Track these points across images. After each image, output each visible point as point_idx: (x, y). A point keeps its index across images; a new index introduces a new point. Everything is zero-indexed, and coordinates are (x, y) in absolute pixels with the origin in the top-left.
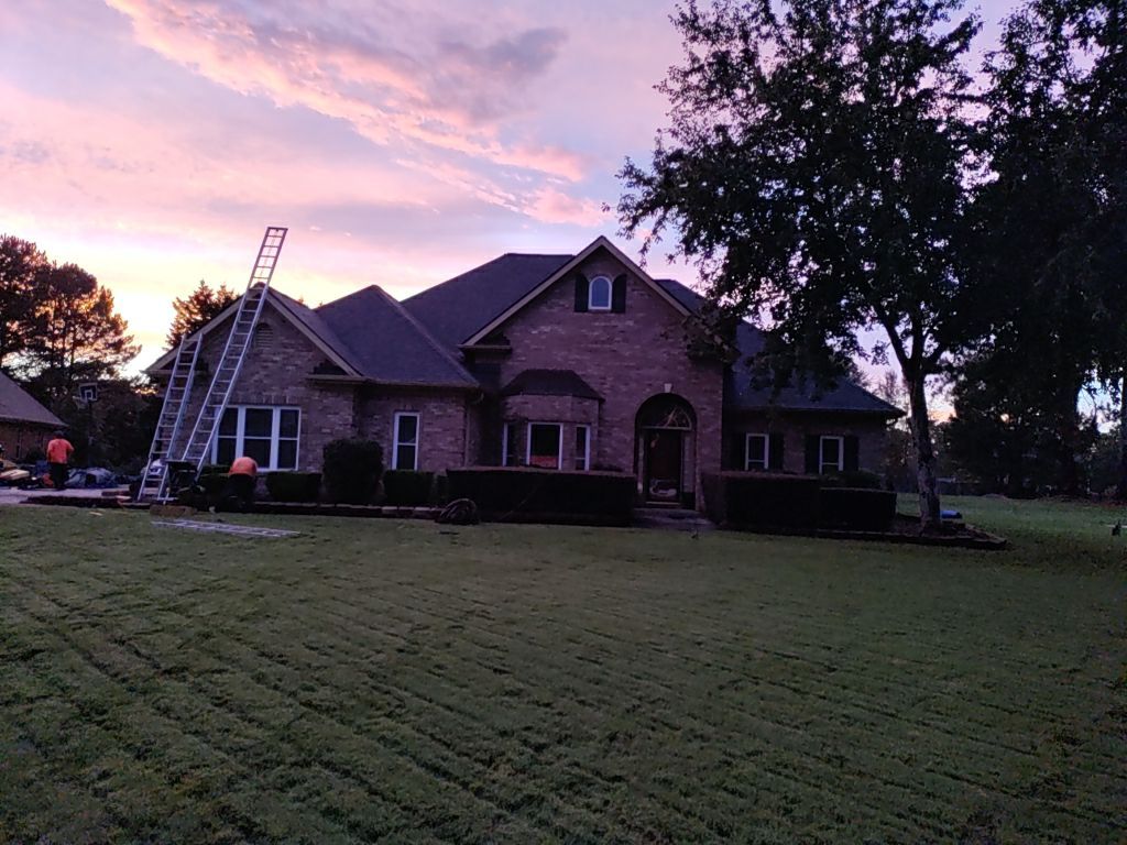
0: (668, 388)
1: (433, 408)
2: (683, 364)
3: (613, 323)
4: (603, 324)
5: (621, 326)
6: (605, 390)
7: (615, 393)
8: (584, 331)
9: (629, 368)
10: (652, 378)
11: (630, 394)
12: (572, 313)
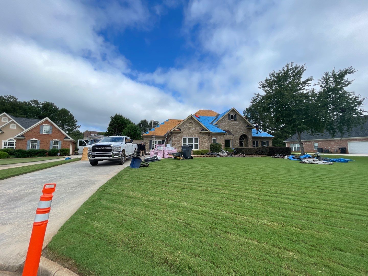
0: (244, 133)
1: (219, 137)
2: (246, 129)
3: (235, 122)
4: (233, 123)
5: (236, 123)
6: (234, 134)
7: (236, 134)
8: (230, 124)
9: (238, 130)
10: (241, 132)
11: (238, 134)
12: (228, 121)
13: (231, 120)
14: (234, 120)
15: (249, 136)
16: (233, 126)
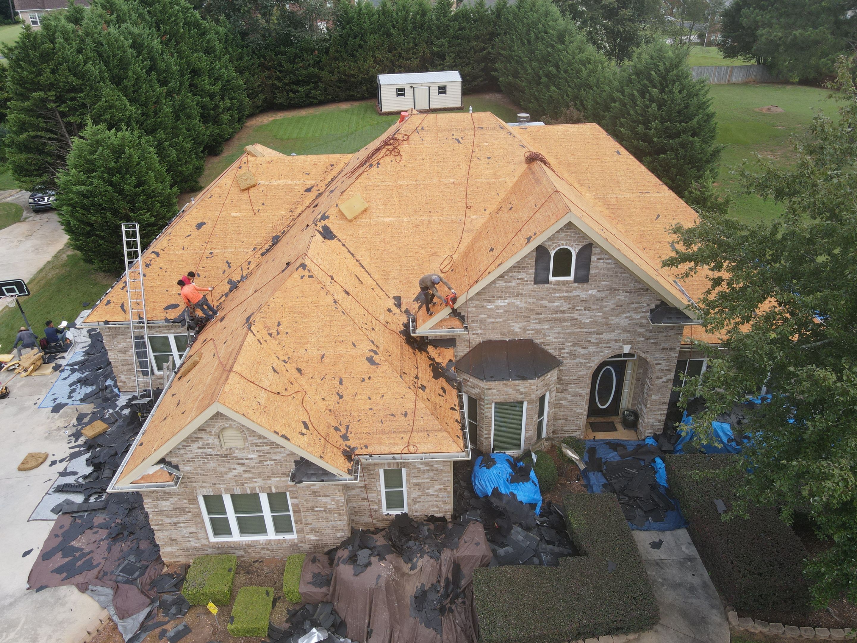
0: (626, 349)
1: (419, 465)
2: (642, 325)
4: (565, 294)
6: (564, 354)
7: (573, 355)
8: (545, 303)
9: (590, 333)
10: (612, 340)
11: (588, 356)
12: (531, 286)
13: (552, 279)
14: (576, 281)
15: (655, 362)
16: (563, 312)
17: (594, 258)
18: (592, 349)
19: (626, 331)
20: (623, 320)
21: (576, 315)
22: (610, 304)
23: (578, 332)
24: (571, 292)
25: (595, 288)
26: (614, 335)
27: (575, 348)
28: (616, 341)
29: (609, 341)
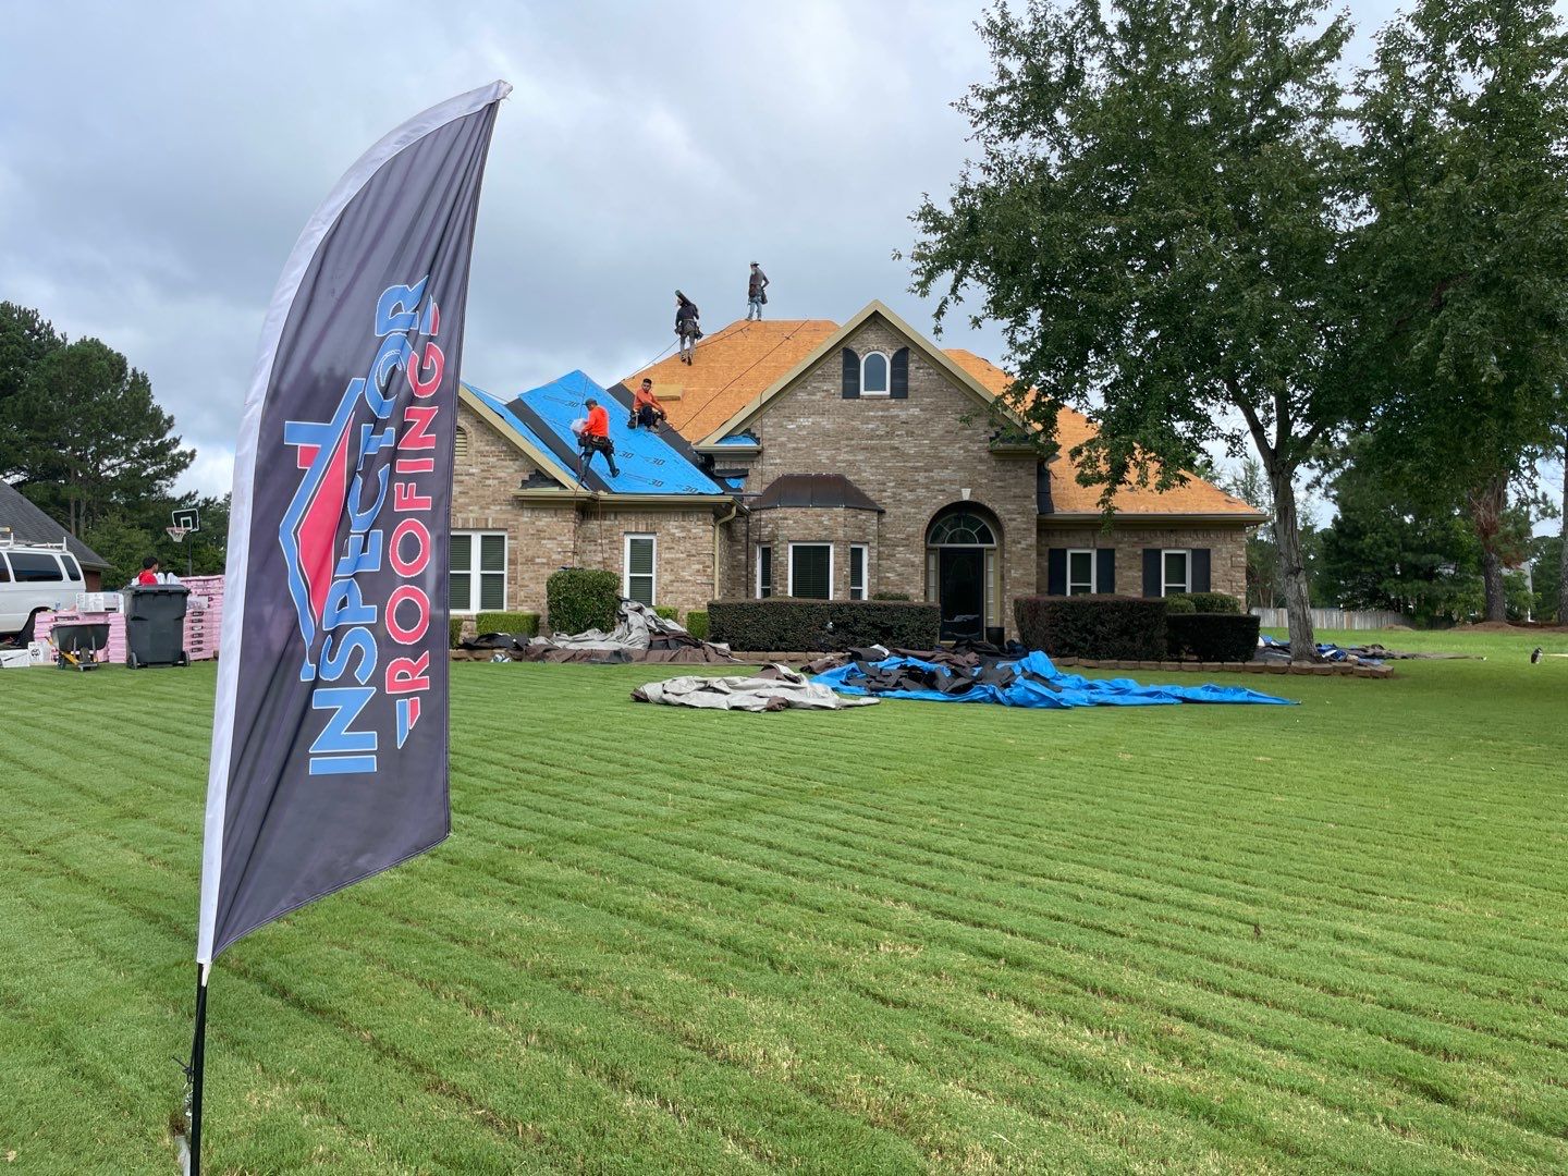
0: (966, 495)
1: (673, 526)
2: (985, 461)
3: (894, 412)
4: (880, 414)
5: (903, 415)
6: (886, 499)
7: (898, 502)
8: (856, 423)
9: (916, 469)
10: (945, 481)
11: (917, 503)
12: (840, 401)
13: (863, 392)
14: (892, 396)
15: (1007, 517)
16: (880, 437)
17: (912, 367)
18: (921, 492)
19: (961, 468)
20: (956, 452)
21: (896, 442)
22: (938, 428)
23: (900, 468)
24: (888, 410)
25: (916, 406)
26: (946, 474)
27: (899, 491)
28: (952, 482)
29: (942, 482)
